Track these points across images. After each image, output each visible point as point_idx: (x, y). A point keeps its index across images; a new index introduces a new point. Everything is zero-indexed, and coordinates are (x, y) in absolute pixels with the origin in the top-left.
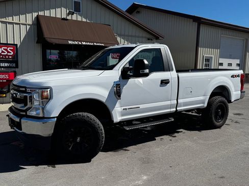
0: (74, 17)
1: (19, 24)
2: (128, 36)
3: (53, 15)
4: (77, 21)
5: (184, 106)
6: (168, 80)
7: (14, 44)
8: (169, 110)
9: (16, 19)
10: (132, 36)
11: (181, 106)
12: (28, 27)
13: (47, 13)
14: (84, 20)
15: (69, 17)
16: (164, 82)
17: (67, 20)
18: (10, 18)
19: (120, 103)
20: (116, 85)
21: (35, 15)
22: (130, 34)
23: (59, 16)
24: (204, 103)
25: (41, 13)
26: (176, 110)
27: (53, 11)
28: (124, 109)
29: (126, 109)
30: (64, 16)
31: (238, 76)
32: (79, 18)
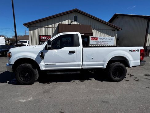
0: (74, 23)
1: (52, 28)
2: (101, 29)
3: (65, 23)
4: (75, 25)
5: (87, 66)
6: (75, 51)
7: (50, 36)
8: (76, 67)
9: (51, 26)
10: (103, 29)
11: (85, 66)
12: (55, 29)
13: (63, 23)
14: (78, 24)
15: (72, 23)
16: (72, 52)
17: (71, 24)
18: (49, 26)
19: (44, 61)
20: (41, 52)
21: (58, 24)
22: (102, 28)
23: (67, 23)
24: (103, 66)
25: (60, 23)
26: (82, 68)
27: (65, 22)
28: (46, 64)
29: (47, 64)
30: (69, 23)
31: (138, 50)
32: (76, 23)
